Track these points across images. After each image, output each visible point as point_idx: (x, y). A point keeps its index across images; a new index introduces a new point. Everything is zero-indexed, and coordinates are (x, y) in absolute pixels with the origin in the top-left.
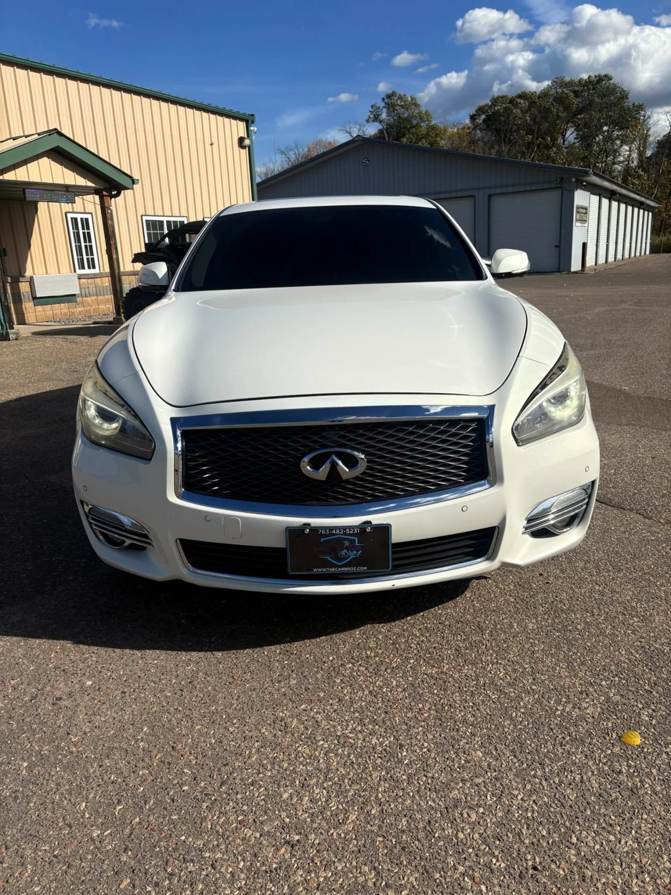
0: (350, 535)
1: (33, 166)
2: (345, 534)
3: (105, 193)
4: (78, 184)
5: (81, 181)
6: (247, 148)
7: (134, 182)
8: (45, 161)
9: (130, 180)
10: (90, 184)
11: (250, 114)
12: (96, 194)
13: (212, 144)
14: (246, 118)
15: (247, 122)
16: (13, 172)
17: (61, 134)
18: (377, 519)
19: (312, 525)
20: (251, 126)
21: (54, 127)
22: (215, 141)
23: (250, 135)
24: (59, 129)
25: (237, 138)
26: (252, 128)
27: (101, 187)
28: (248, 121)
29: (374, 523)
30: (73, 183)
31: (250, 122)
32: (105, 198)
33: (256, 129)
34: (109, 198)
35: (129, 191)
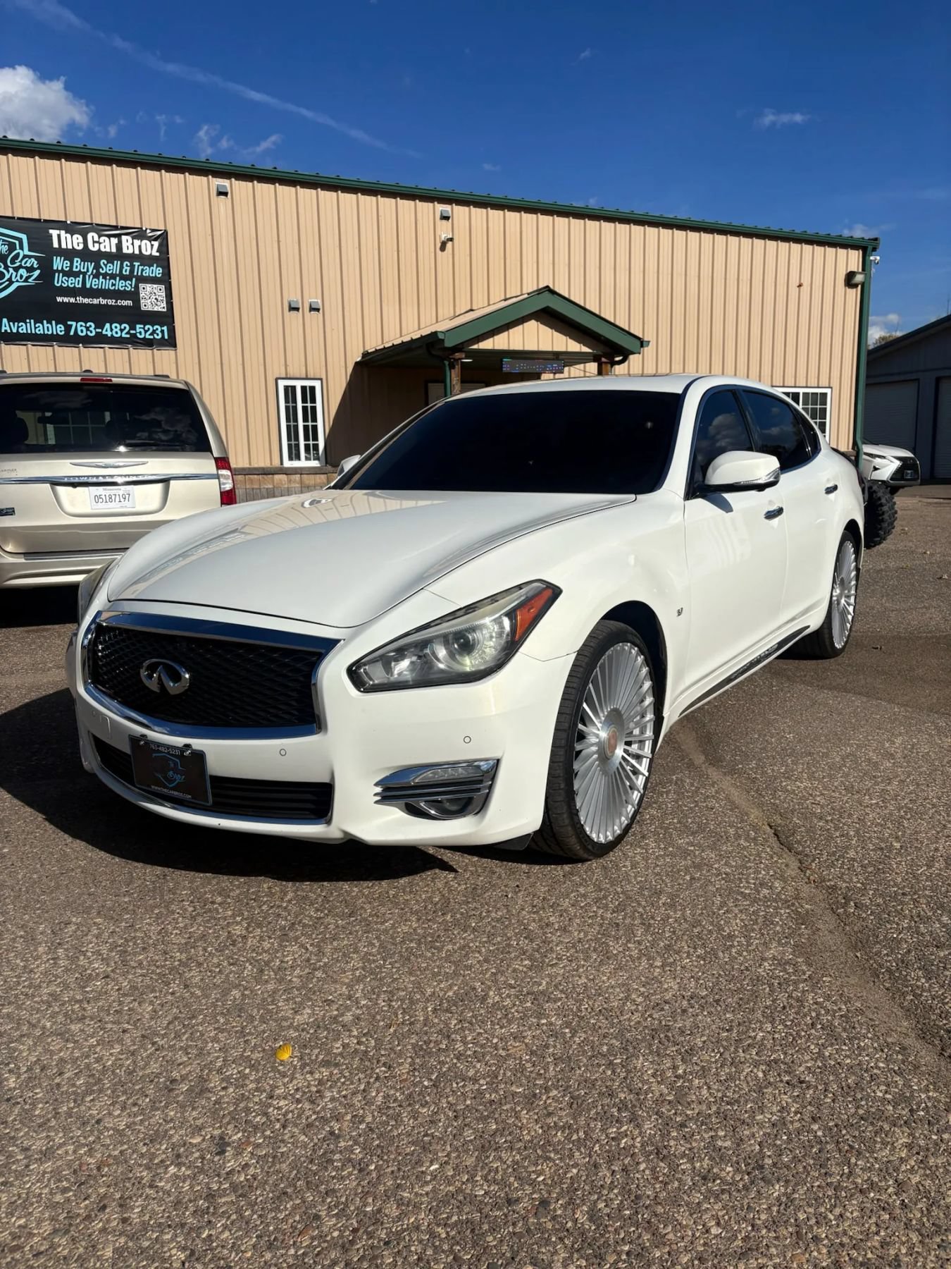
0: (172, 755)
1: (516, 332)
2: (168, 753)
3: (603, 360)
4: (570, 349)
5: (574, 346)
6: (860, 287)
7: (642, 343)
8: (532, 325)
9: (638, 343)
10: (586, 349)
11: (872, 237)
12: (594, 361)
13: (800, 286)
14: (863, 244)
15: (865, 250)
16: (491, 340)
17: (553, 292)
18: (198, 743)
19: (149, 738)
20: (869, 256)
21: (545, 285)
22: (806, 282)
23: (867, 267)
24: (551, 287)
25: (844, 273)
26: (872, 258)
27: (600, 353)
28: (866, 247)
29: (194, 747)
30: (563, 349)
31: (870, 248)
32: (603, 366)
33: (878, 258)
34: (609, 366)
35: (636, 355)
